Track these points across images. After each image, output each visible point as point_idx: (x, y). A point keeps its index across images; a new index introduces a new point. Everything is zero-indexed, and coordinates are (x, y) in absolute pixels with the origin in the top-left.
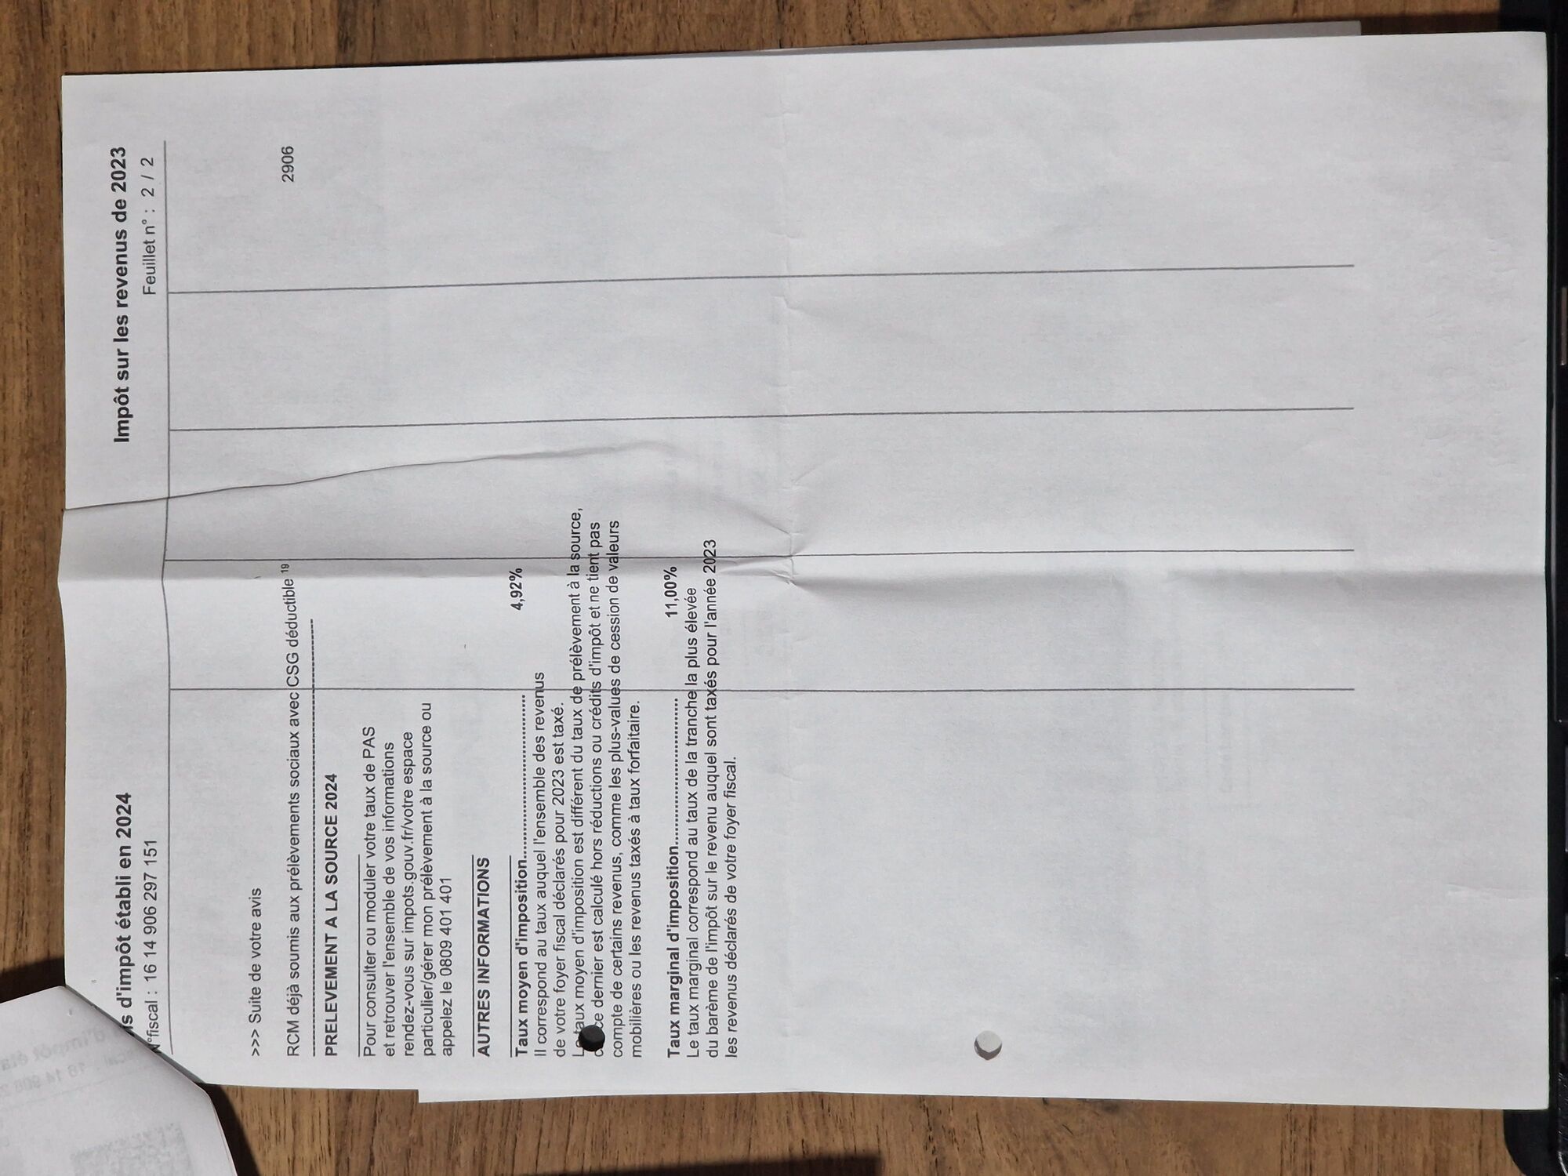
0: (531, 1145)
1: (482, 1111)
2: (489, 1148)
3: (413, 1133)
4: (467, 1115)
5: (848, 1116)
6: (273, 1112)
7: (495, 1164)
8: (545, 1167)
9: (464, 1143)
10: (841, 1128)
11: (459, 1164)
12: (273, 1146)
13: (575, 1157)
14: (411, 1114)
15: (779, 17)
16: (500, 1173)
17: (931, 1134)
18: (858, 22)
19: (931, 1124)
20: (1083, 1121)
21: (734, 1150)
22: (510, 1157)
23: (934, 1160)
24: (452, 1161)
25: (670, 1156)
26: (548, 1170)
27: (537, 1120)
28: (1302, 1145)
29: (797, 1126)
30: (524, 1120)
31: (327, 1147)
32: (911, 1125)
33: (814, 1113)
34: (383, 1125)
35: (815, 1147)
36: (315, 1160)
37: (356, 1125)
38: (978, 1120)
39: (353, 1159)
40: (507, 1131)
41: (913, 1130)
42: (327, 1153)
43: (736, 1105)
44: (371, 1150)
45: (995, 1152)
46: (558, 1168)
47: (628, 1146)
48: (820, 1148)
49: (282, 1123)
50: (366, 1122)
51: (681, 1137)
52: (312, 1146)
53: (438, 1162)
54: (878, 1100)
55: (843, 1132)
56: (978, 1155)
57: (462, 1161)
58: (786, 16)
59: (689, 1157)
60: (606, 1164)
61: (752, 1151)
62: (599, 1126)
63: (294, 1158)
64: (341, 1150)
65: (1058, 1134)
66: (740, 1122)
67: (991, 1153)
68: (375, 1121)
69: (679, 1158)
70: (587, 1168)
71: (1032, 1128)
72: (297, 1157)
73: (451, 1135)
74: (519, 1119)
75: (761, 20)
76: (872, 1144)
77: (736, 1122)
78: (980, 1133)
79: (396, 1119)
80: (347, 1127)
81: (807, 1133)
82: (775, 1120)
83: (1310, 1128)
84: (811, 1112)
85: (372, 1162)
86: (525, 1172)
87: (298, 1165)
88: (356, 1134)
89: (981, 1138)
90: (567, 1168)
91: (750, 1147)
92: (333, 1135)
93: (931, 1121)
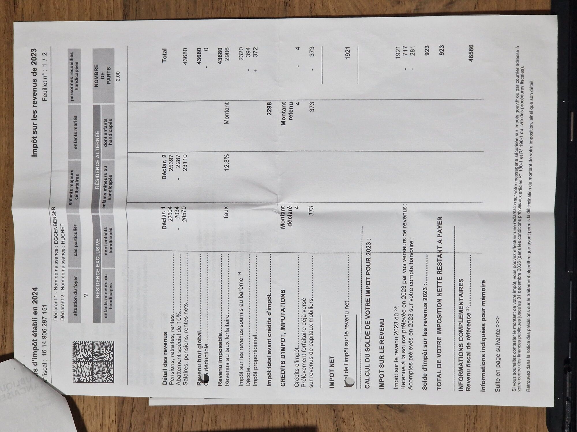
0: (189, 421)
1: (171, 408)
2: (174, 422)
3: (146, 416)
4: (166, 410)
5: (305, 412)
6: (95, 407)
7: (176, 427)
8: (194, 429)
9: (165, 420)
10: (303, 416)
11: (163, 427)
12: (95, 419)
13: (205, 426)
14: (145, 409)
15: (285, 8)
16: (177, 431)
17: (336, 419)
18: (314, 11)
19: (336, 416)
20: (391, 415)
21: (263, 424)
22: (182, 425)
23: (337, 429)
24: (160, 426)
25: (240, 426)
26: (195, 430)
27: (192, 411)
28: (472, 425)
29: (287, 415)
30: (187, 411)
31: (114, 421)
32: (328, 416)
33: (293, 411)
34: (135, 413)
35: (293, 423)
36: (110, 425)
37: (125, 413)
38: (353, 415)
39: (124, 425)
40: (180, 415)
41: (329, 418)
42: (115, 423)
43: (265, 407)
44: (131, 422)
45: (359, 426)
46: (199, 429)
47: (225, 422)
48: (295, 424)
49: (98, 412)
50: (129, 412)
51: (244, 419)
52: (109, 421)
53: (155, 426)
54: (316, 406)
55: (303, 418)
56: (353, 427)
57: (164, 426)
58: (288, 8)
59: (247, 426)
60: (216, 428)
61: (270, 424)
62: (214, 414)
63: (102, 424)
64: (120, 422)
65: (382, 420)
66: (266, 414)
67: (358, 427)
68: (132, 411)
69: (243, 426)
70: (209, 429)
71: (373, 418)
72: (103, 424)
73: (160, 417)
74: (185, 411)
75: (279, 9)
76: (314, 422)
77: (264, 413)
78: (353, 419)
79: (140, 411)
80: (122, 413)
81: (290, 418)
82: (278, 413)
83: (475, 419)
84: (292, 411)
85: (131, 426)
86: (187, 430)
87: (104, 427)
88: (125, 416)
89: (354, 421)
90: (202, 429)
91: (269, 423)
92: (117, 416)
93: (336, 414)
